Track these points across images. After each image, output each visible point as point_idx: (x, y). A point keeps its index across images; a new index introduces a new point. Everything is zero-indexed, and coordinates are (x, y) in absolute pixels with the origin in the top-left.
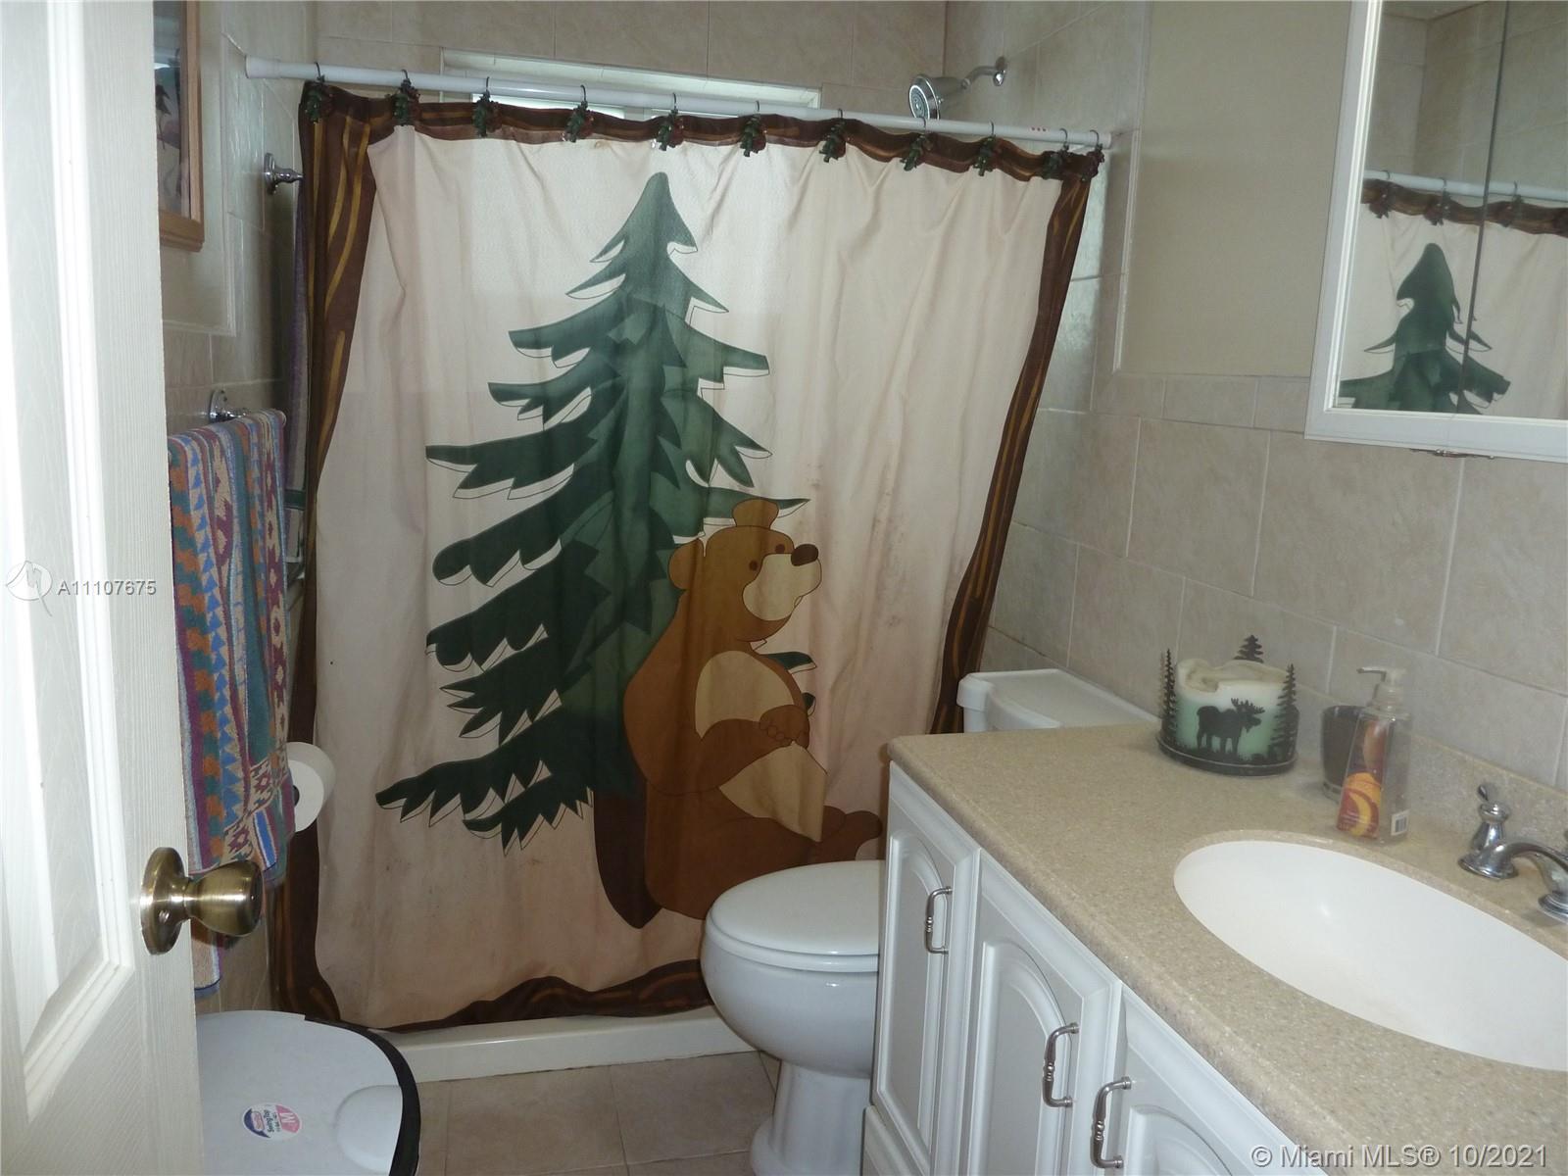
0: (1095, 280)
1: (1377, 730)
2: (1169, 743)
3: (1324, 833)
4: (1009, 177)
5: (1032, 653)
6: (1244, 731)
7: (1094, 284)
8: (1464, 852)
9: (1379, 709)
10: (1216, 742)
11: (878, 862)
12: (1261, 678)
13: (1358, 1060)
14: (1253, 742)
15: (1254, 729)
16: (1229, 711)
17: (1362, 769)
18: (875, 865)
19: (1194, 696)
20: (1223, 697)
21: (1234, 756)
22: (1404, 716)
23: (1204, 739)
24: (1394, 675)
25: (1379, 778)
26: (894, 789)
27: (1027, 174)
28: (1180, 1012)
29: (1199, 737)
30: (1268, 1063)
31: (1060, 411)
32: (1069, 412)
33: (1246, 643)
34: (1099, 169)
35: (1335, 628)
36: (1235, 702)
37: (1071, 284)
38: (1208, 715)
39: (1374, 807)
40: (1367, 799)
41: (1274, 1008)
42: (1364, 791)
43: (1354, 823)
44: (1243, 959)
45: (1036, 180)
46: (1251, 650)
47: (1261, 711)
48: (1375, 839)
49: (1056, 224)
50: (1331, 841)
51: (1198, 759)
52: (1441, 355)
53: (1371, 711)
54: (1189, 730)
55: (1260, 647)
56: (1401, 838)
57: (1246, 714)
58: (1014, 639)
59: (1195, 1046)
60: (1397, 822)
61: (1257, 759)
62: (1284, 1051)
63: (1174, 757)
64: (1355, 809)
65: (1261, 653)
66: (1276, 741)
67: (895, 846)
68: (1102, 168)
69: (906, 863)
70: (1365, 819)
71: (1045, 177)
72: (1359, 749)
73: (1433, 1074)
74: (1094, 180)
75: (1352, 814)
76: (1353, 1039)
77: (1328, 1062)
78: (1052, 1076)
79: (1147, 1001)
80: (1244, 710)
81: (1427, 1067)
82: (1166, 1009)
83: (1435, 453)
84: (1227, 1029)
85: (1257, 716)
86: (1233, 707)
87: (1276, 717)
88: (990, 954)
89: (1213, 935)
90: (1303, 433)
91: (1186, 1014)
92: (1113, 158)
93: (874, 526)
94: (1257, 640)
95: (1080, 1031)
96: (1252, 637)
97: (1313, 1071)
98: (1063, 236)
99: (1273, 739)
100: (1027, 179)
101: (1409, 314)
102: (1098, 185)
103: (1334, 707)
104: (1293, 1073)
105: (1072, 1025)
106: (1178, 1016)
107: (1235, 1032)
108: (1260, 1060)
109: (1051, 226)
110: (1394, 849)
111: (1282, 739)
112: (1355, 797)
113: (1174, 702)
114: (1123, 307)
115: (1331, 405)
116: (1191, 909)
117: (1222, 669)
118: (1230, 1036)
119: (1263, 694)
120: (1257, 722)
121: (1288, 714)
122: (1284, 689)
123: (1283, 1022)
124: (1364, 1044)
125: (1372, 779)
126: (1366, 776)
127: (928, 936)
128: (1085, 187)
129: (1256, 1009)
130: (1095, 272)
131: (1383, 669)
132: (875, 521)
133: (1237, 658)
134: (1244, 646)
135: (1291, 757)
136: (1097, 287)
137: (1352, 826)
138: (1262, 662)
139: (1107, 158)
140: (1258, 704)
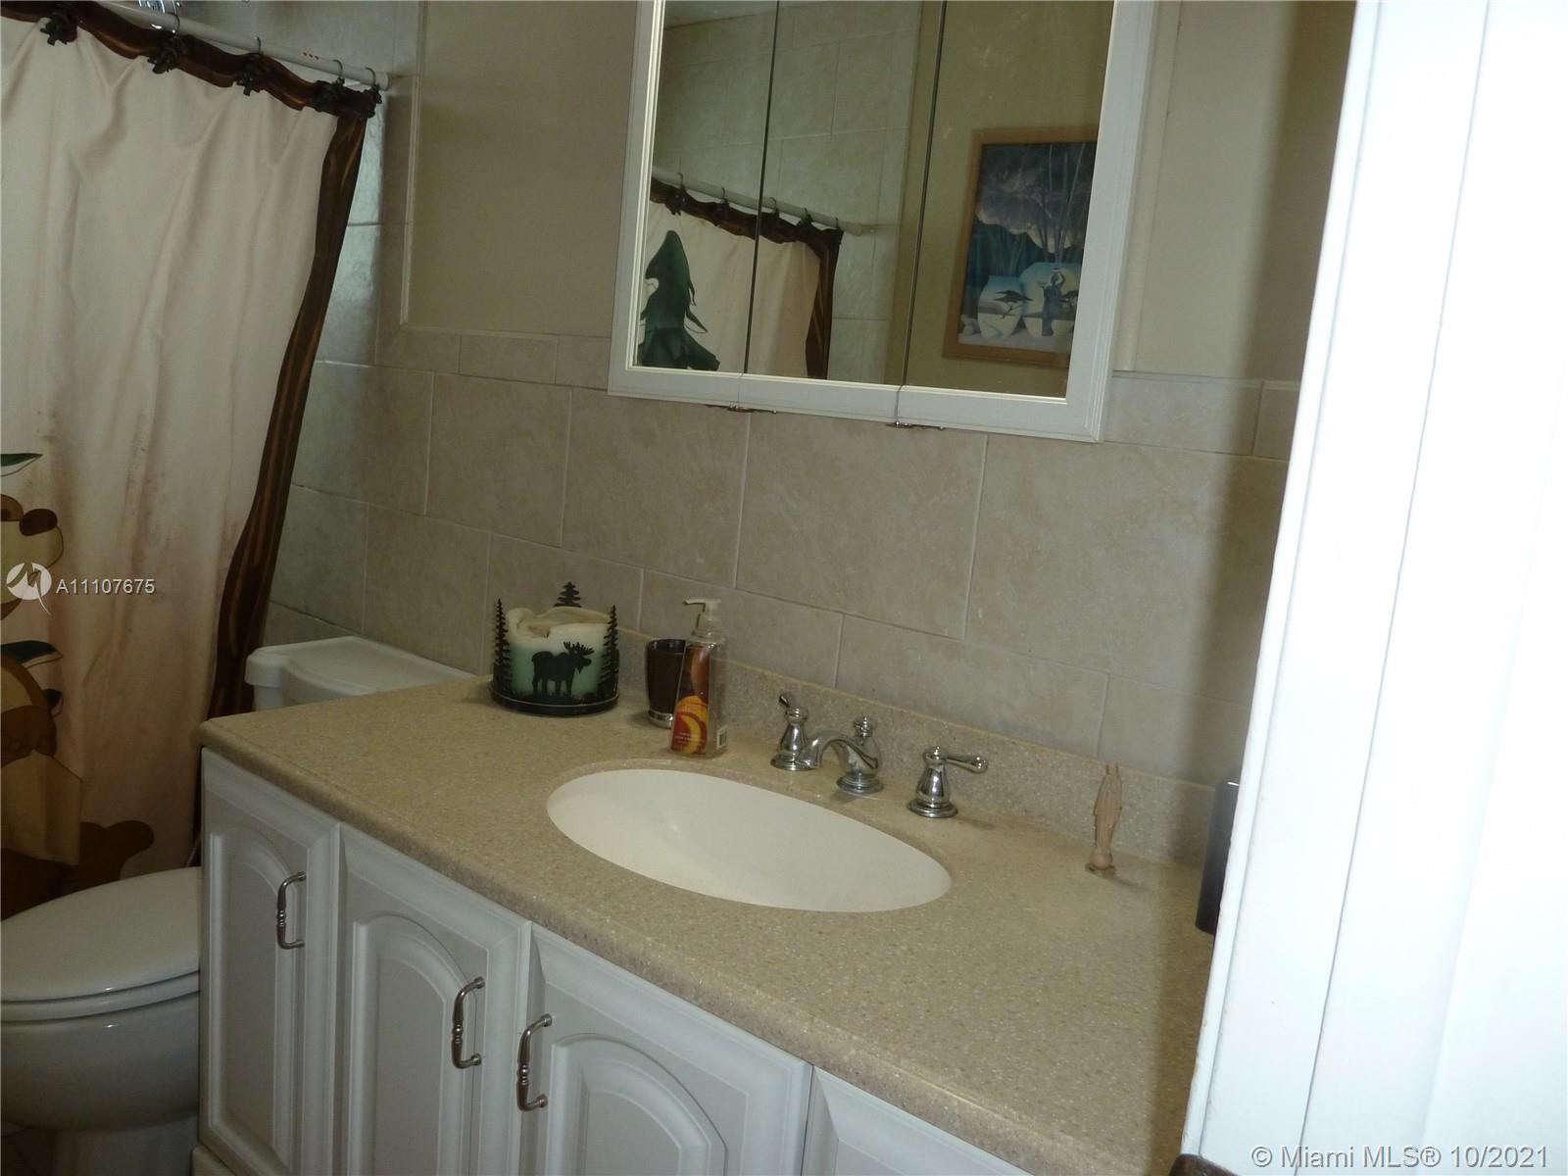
0: (374, 227)
1: (702, 655)
2: (503, 693)
3: (662, 753)
4: (279, 103)
5: (317, 623)
6: (577, 671)
7: (372, 232)
8: (774, 754)
9: (700, 637)
10: (551, 686)
11: (194, 868)
12: (583, 620)
13: (761, 938)
14: (584, 681)
15: (585, 669)
16: (563, 654)
17: (692, 693)
18: (191, 873)
19: (527, 641)
20: (555, 643)
21: (568, 698)
22: (722, 641)
23: (540, 684)
24: (711, 604)
25: (705, 699)
26: (208, 776)
27: (300, 102)
28: (600, 936)
29: (535, 683)
30: (694, 959)
31: (338, 363)
32: (352, 365)
33: (564, 590)
34: (376, 110)
35: (643, 570)
36: (567, 645)
37: (347, 228)
38: (542, 659)
39: (703, 726)
40: (696, 719)
41: (680, 912)
42: (694, 713)
43: (685, 742)
44: (639, 876)
45: (308, 111)
46: (570, 597)
47: (591, 651)
48: (704, 754)
49: (333, 161)
50: (669, 761)
51: (534, 704)
52: (680, 332)
53: (694, 640)
54: (524, 676)
55: (577, 593)
56: (722, 752)
57: (577, 655)
58: (295, 609)
59: (620, 963)
60: (721, 736)
61: (589, 697)
62: (702, 946)
63: (510, 706)
64: (687, 730)
65: (579, 599)
66: (604, 679)
67: (216, 846)
68: (379, 109)
69: (231, 859)
70: (695, 737)
71: (318, 109)
72: (687, 675)
73: (817, 935)
74: (369, 121)
75: (684, 734)
76: (749, 922)
77: (739, 946)
78: (460, 1038)
79: (564, 934)
80: (576, 652)
81: (811, 930)
82: (586, 936)
83: (729, 409)
84: (649, 939)
85: (586, 657)
86: (567, 651)
87: (603, 656)
88: (361, 934)
89: (605, 860)
90: (606, 390)
91: (607, 936)
92: (391, 101)
93: (128, 487)
94: (574, 587)
95: (487, 985)
96: (570, 584)
97: (731, 957)
98: (340, 175)
99: (601, 677)
100: (299, 108)
101: (656, 292)
102: (374, 127)
103: (653, 642)
104: (716, 963)
105: (477, 980)
106: (599, 940)
107: (656, 940)
108: (686, 959)
109: (327, 163)
110: (721, 760)
111: (608, 677)
112: (686, 719)
113: (508, 651)
114: (408, 258)
115: (631, 364)
116: (576, 839)
117: (545, 617)
118: (653, 945)
119: (589, 634)
120: (588, 662)
121: (611, 653)
122: (608, 630)
123: (691, 922)
124: (760, 924)
125: (700, 701)
126: (695, 699)
127: (281, 931)
128: (361, 127)
129: (667, 916)
130: (375, 218)
131: (702, 601)
132: (130, 481)
133: (557, 605)
134: (563, 593)
135: (615, 693)
136: (377, 234)
137: (686, 745)
138: (579, 606)
139: (383, 99)
140: (588, 646)
